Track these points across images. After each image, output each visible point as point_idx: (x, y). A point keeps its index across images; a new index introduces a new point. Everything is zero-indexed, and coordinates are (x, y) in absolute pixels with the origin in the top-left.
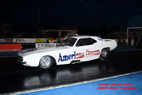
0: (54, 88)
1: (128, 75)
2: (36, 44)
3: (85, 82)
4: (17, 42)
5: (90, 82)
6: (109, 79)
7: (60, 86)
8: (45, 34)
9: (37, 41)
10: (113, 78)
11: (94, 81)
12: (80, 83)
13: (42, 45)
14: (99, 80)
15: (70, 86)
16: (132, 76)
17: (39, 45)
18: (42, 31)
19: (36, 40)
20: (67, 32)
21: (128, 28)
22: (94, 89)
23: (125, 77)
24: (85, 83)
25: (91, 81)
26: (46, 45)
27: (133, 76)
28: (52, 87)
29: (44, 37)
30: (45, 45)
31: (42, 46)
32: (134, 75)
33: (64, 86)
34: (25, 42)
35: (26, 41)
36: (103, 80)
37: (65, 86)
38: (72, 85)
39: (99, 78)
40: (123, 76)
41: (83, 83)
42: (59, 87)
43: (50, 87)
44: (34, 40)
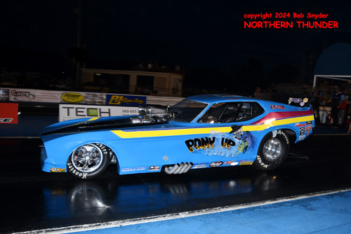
0: (95, 228)
1: (303, 200)
2: (61, 106)
3: (182, 215)
4: (8, 98)
5: (196, 214)
6: (250, 209)
7: (113, 223)
8: (92, 80)
9: (66, 98)
10: (259, 207)
11: (209, 213)
12: (168, 217)
13: (79, 110)
14: (223, 210)
15: (138, 226)
16: (312, 203)
17: (68, 108)
18: (85, 70)
19: (63, 94)
20: (153, 77)
21: (315, 76)
23: (292, 205)
24: (182, 219)
25: (201, 214)
26: (88, 109)
27: (314, 204)
28: (90, 226)
29: (88, 88)
30: (85, 110)
31: (77, 112)
32: (318, 199)
33: (124, 224)
34: (33, 101)
35: (34, 96)
36: (233, 212)
37: (127, 223)
38: (146, 221)
39: (223, 206)
40: (288, 202)
41: (178, 217)
42: (108, 226)
43: (84, 225)
44: (59, 96)
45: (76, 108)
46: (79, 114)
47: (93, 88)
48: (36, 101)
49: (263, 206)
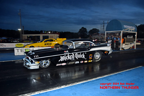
0: (30, 95)
1: (106, 77)
2: (15, 49)
3: (63, 87)
5: (68, 86)
6: (87, 82)
7: (36, 92)
9: (17, 46)
10: (91, 81)
11: (72, 85)
12: (57, 88)
13: (22, 50)
14: (78, 83)
15: (46, 93)
16: (109, 78)
17: (18, 49)
18: (24, 35)
21: (106, 32)
22: (71, 94)
23: (103, 79)
24: (63, 88)
25: (69, 86)
26: (25, 49)
27: (110, 78)
29: (25, 41)
30: (24, 50)
31: (21, 50)
32: (112, 76)
33: (41, 93)
34: (5, 47)
35: (5, 46)
36: (81, 84)
37: (42, 92)
38: (49, 91)
39: (77, 82)
40: (101, 78)
41: (61, 88)
42: (35, 94)
43: (25, 95)
44: (14, 45)
45: (21, 49)
46: (22, 51)
47: (27, 41)
48: (6, 47)
49: (92, 81)
